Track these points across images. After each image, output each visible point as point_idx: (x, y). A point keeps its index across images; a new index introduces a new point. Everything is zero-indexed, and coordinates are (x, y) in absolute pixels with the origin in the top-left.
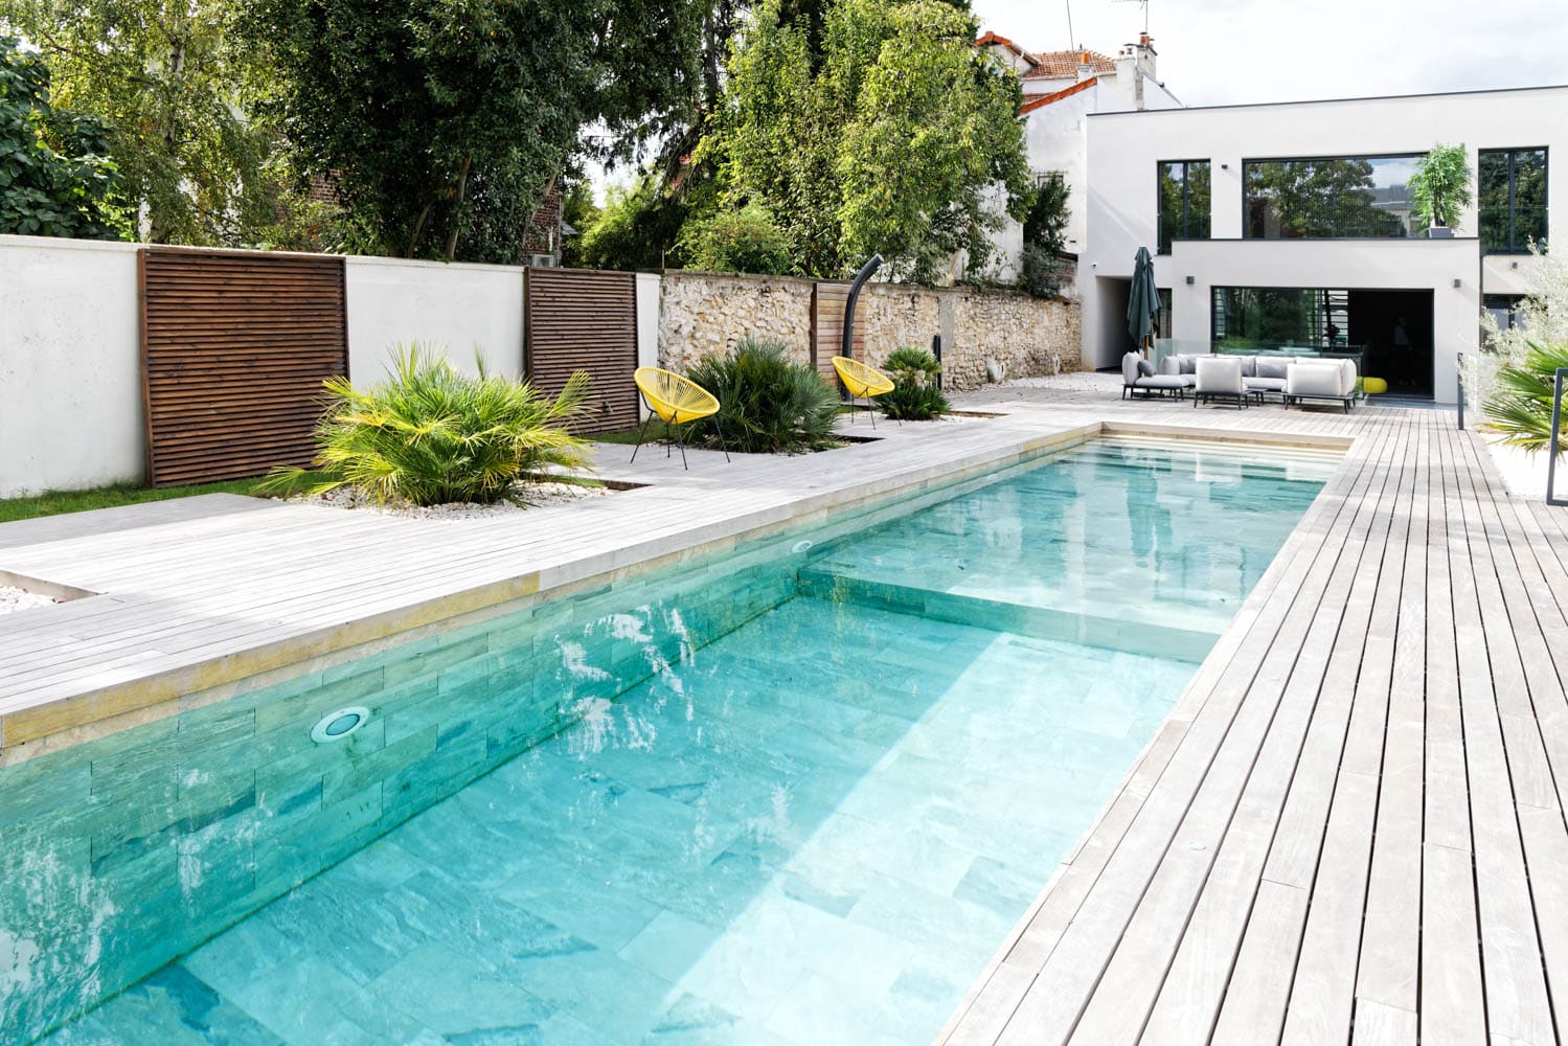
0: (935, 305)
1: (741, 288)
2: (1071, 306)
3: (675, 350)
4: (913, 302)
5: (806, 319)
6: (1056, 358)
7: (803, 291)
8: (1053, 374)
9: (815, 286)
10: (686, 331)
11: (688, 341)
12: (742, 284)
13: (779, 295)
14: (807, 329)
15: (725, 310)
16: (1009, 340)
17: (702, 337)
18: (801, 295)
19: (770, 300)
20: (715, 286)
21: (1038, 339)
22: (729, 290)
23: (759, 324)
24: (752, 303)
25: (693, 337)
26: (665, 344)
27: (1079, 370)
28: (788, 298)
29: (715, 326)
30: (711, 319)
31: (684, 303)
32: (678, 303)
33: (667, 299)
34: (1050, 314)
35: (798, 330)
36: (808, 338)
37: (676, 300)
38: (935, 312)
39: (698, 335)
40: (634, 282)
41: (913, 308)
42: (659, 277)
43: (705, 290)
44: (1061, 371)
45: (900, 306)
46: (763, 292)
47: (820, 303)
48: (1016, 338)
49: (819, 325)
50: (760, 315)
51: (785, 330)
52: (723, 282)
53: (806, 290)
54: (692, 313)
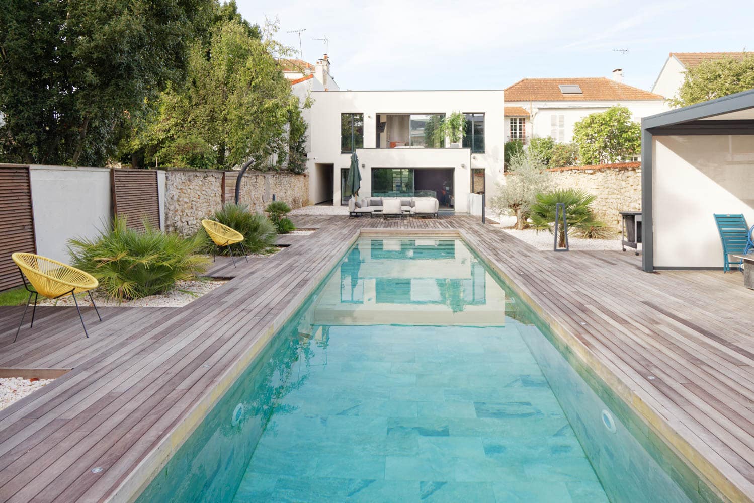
0: (263, 179)
1: (196, 176)
2: (306, 177)
3: (172, 208)
4: (256, 179)
5: (220, 189)
6: (301, 200)
7: (219, 176)
8: (300, 207)
9: (224, 173)
10: (176, 198)
11: (176, 203)
12: (197, 174)
13: (211, 178)
14: (220, 194)
15: (191, 187)
16: (287, 194)
17: (182, 200)
18: (218, 178)
19: (207, 181)
20: (187, 175)
21: (296, 192)
22: (192, 177)
23: (204, 192)
24: (201, 183)
25: (178, 200)
26: (168, 205)
27: (308, 205)
28: (213, 179)
29: (187, 195)
30: (185, 192)
31: (175, 184)
32: (172, 184)
33: (169, 182)
34: (299, 181)
35: (217, 194)
36: (221, 198)
37: (172, 183)
38: (263, 183)
39: (180, 199)
40: (157, 175)
41: (256, 182)
42: (165, 172)
43: (182, 176)
44: (303, 206)
45: (252, 181)
46: (204, 177)
47: (226, 181)
48: (289, 193)
49: (226, 192)
50: (204, 188)
51: (212, 195)
52: (190, 173)
53: (220, 176)
54: (177, 189)
